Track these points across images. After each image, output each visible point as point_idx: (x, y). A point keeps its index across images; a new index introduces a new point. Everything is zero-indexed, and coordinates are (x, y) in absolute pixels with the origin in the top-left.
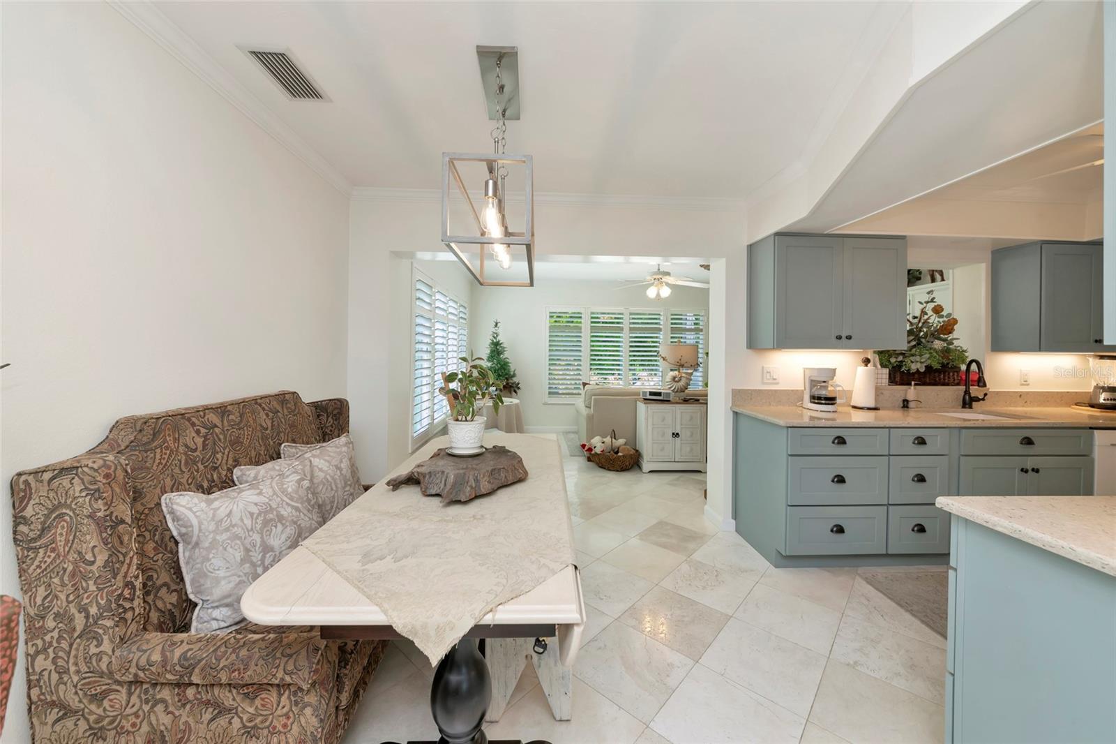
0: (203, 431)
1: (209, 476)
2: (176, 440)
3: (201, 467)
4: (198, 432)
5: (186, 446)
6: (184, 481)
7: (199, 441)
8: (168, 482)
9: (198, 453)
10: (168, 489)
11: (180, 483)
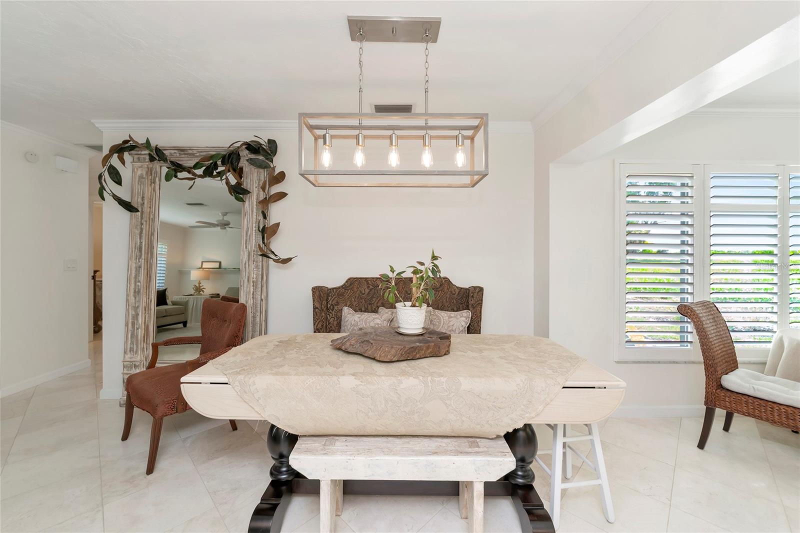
0: (371, 287)
1: (366, 307)
2: (358, 288)
3: (364, 302)
4: (368, 287)
5: (361, 291)
6: (354, 304)
7: (367, 291)
8: (348, 303)
9: (364, 295)
10: (348, 305)
11: (353, 305)
